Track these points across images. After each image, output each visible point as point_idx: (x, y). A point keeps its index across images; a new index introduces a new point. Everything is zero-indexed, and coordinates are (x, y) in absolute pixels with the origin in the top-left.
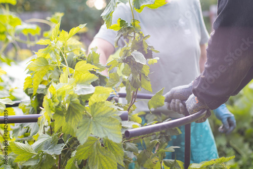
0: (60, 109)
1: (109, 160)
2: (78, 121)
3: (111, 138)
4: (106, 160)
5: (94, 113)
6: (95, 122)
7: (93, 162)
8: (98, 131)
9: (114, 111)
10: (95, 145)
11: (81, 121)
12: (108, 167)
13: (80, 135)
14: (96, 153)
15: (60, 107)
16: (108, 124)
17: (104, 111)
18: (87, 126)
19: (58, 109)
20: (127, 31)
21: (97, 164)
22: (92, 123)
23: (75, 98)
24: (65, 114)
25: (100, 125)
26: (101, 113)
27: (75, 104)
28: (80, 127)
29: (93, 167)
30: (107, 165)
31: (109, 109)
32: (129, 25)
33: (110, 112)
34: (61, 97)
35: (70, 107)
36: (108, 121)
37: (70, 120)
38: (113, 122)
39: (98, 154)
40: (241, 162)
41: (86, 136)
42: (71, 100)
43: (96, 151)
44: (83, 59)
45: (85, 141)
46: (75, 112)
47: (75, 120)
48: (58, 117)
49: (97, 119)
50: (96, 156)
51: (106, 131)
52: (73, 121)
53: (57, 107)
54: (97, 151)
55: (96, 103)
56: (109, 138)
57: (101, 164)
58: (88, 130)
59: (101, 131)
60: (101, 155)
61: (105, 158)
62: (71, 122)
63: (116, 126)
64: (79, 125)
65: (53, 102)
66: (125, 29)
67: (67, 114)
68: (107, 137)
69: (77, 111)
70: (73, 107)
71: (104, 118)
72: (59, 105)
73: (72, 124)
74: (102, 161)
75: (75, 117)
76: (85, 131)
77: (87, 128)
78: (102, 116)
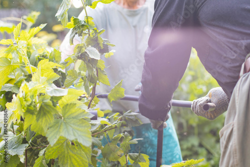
0: (32, 108)
1: (79, 158)
2: (49, 121)
3: (80, 141)
4: (77, 159)
5: (65, 114)
6: (66, 123)
7: (64, 161)
8: (68, 132)
9: (85, 113)
10: (65, 144)
11: (52, 122)
12: (79, 165)
13: (50, 135)
14: (66, 152)
15: (32, 106)
16: (78, 125)
17: (75, 112)
18: (57, 127)
19: (30, 108)
20: (82, 29)
21: (67, 163)
22: (63, 124)
23: (47, 99)
24: (36, 113)
25: (71, 126)
26: (72, 114)
27: (47, 105)
28: (51, 127)
29: (64, 165)
30: (78, 163)
31: (80, 111)
32: (83, 23)
33: (81, 114)
34: (33, 96)
35: (41, 107)
36: (78, 124)
37: (40, 120)
38: (84, 125)
39: (68, 152)
40: (212, 162)
41: (56, 137)
42: (43, 101)
43: (66, 150)
44: (45, 57)
45: (55, 142)
46: (47, 113)
47: (46, 120)
48: (28, 116)
49: (68, 121)
50: (66, 155)
51: (76, 133)
52: (44, 121)
53: (29, 106)
54: (68, 150)
55: (67, 104)
56: (78, 141)
57: (72, 163)
58: (59, 131)
59: (71, 132)
60: (71, 153)
61: (76, 157)
62: (42, 122)
63: (86, 129)
64: (50, 126)
65: (25, 101)
66: (79, 27)
67: (38, 114)
68: (77, 139)
69: (49, 112)
70: (45, 108)
71: (75, 120)
72: (31, 104)
73: (43, 124)
74: (73, 160)
75: (45, 117)
76: (55, 131)
77: (58, 128)
78: (73, 118)
